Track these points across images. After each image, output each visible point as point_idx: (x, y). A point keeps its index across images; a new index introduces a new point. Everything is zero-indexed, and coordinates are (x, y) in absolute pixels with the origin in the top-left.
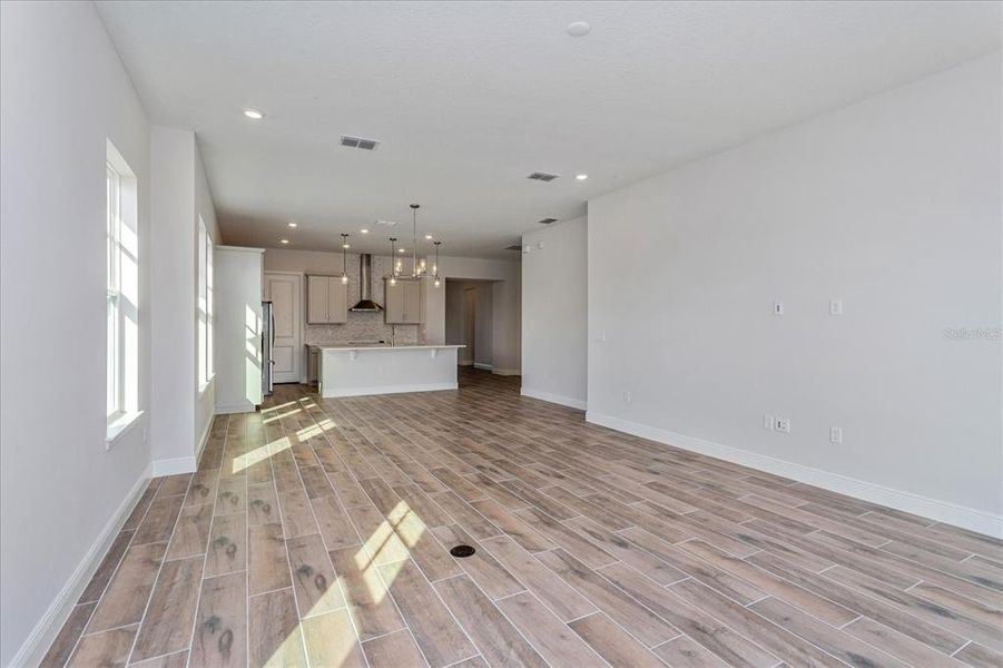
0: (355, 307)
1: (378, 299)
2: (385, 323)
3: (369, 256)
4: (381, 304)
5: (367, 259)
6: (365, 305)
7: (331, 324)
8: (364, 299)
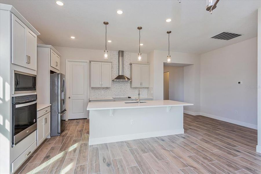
0: (116, 79)
1: (127, 74)
2: (131, 87)
3: (123, 52)
4: (129, 77)
5: (121, 53)
6: (120, 77)
7: (103, 88)
8: (120, 74)
